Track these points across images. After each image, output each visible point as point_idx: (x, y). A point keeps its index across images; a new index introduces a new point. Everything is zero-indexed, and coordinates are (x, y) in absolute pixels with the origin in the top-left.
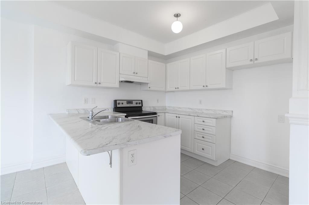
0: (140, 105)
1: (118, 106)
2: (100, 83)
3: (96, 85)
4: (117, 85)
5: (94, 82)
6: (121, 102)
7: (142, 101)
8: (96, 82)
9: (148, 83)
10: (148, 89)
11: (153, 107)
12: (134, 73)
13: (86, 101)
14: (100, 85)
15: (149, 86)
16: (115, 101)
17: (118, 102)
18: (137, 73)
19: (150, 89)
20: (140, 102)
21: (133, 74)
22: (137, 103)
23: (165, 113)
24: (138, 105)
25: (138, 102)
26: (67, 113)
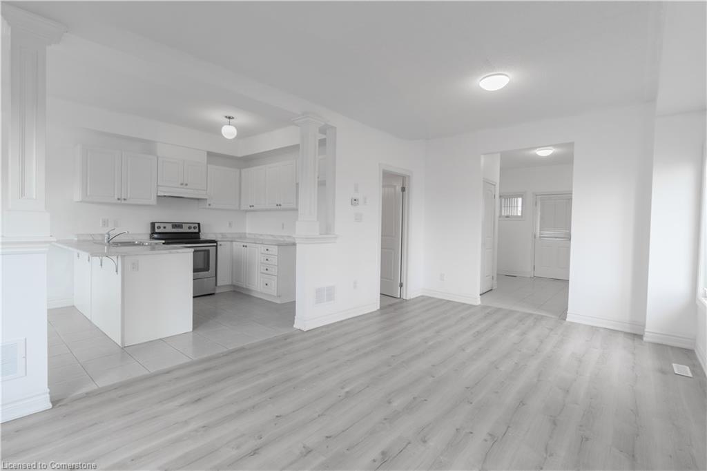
0: (197, 230)
1: (157, 231)
2: (125, 199)
3: (119, 201)
4: (153, 201)
5: (116, 198)
6: (162, 225)
7: (199, 224)
8: (120, 197)
9: (206, 199)
10: (208, 206)
11: (220, 233)
12: (182, 184)
13: (105, 223)
14: (126, 202)
15: (208, 202)
16: (153, 224)
17: (156, 225)
18: (186, 185)
19: (211, 207)
20: (197, 225)
21: (180, 186)
22: (190, 228)
23: (232, 241)
24: (192, 230)
25: (192, 226)
26: (76, 239)
